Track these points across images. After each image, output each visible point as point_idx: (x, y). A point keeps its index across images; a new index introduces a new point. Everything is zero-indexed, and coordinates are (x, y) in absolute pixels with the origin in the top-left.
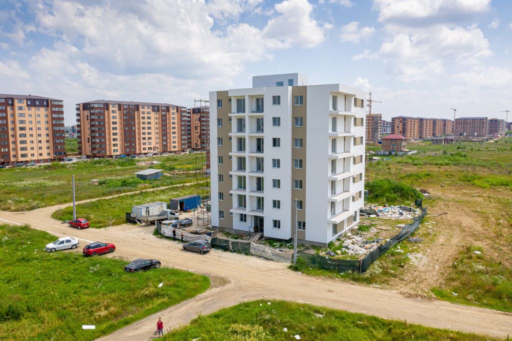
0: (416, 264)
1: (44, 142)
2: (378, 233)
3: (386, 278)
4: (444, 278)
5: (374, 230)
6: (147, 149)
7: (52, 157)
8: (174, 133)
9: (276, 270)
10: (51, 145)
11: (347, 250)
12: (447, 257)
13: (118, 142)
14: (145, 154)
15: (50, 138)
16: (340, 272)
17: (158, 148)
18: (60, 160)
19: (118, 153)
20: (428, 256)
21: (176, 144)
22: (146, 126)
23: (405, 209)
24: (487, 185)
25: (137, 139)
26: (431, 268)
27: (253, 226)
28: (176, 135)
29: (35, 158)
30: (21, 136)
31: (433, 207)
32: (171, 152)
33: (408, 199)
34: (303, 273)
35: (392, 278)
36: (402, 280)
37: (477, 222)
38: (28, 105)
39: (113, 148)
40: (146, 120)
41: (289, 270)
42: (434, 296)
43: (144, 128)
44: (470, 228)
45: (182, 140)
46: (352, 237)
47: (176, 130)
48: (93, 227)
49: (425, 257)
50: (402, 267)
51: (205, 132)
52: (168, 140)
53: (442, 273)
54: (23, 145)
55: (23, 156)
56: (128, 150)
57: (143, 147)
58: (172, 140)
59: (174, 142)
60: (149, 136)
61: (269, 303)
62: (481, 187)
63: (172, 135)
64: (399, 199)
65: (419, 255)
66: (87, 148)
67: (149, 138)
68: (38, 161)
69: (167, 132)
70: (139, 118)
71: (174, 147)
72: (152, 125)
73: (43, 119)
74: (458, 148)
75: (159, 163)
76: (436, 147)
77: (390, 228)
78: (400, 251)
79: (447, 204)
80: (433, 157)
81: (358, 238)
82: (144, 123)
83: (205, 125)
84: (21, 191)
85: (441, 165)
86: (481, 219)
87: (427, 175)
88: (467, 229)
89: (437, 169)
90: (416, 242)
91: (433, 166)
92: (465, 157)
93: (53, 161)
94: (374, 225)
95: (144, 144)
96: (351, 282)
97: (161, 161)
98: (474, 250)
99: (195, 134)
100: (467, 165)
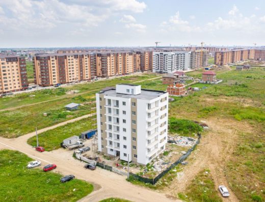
0: (178, 179)
1: (16, 80)
2: (171, 157)
3: (163, 187)
4: (186, 187)
5: (170, 154)
6: (72, 79)
7: (21, 88)
9: (120, 181)
10: (20, 81)
11: (153, 169)
12: (193, 175)
13: (56, 77)
14: (71, 82)
15: (20, 78)
16: (146, 183)
17: (78, 78)
18: (25, 89)
19: (56, 83)
20: (185, 174)
22: (71, 67)
23: (189, 140)
24: (240, 119)
25: (66, 74)
26: (183, 181)
27: (116, 153)
28: (88, 70)
29: (13, 89)
30: (4, 78)
31: (205, 137)
32: (85, 80)
33: (194, 132)
34: (131, 183)
35: (165, 187)
37: (219, 150)
38: (7, 61)
39: (53, 81)
40: (71, 64)
41: (126, 181)
42: (178, 197)
45: (91, 73)
46: (159, 159)
47: (88, 68)
48: (46, 151)
50: (172, 180)
51: (104, 67)
52: (83, 74)
54: (6, 83)
55: (6, 89)
56: (61, 81)
57: (69, 78)
58: (86, 73)
60: (73, 72)
61: (114, 200)
62: (237, 120)
63: (86, 71)
64: (190, 132)
66: (39, 81)
67: (73, 74)
68: (14, 91)
69: (83, 69)
70: (67, 63)
71: (87, 77)
72: (74, 66)
73: (15, 68)
74: (248, 77)
75: (78, 91)
76: (236, 74)
77: (178, 153)
78: (175, 170)
79: (212, 135)
80: (229, 86)
81: (161, 161)
82: (70, 65)
83: (104, 63)
84: (9, 122)
85: (228, 96)
86: (222, 147)
87: (215, 109)
88: (212, 156)
89: (225, 100)
90: (184, 164)
91: (224, 97)
92: (247, 87)
93: (22, 90)
94: (171, 151)
95: (70, 77)
96: (149, 188)
97: (79, 90)
98: (206, 171)
99: (99, 68)
100: (243, 96)
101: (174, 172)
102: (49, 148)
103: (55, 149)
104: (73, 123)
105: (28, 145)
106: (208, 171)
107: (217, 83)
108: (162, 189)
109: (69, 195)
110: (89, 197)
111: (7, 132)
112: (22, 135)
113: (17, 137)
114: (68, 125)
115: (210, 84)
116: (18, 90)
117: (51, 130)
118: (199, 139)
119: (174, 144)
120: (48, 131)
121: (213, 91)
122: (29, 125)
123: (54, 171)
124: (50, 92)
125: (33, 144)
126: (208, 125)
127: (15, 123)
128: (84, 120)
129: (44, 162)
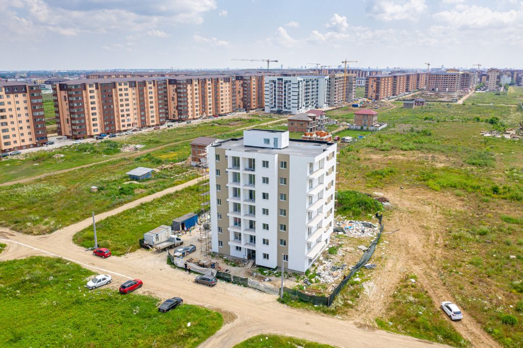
0: (368, 294)
1: (25, 128)
2: (343, 256)
3: (346, 309)
4: (386, 307)
5: (340, 252)
6: (126, 126)
7: (34, 142)
8: (152, 107)
9: (267, 303)
10: (32, 130)
11: (319, 278)
12: (390, 286)
13: (98, 122)
14: (125, 131)
15: (31, 124)
16: (314, 304)
17: (136, 124)
18: (42, 145)
19: (98, 133)
20: (377, 285)
21: (154, 119)
22: (124, 103)
23: (366, 225)
24: (437, 187)
25: (116, 117)
26: (378, 298)
27: (247, 254)
28: (154, 109)
29: (18, 145)
30: (2, 124)
31: (389, 220)
32: (149, 126)
33: (370, 212)
34: (288, 305)
35: (350, 309)
36: (357, 310)
37: (420, 241)
38: (6, 93)
39: (93, 128)
40: (124, 97)
41: (278, 303)
42: (377, 326)
43: (122, 105)
44: (414, 249)
45: (160, 113)
46: (323, 262)
47: (153, 105)
48: (114, 255)
49: (375, 285)
50: (358, 297)
51: (182, 104)
52: (146, 115)
53: (385, 303)
54: (6, 134)
55: (6, 144)
56: (107, 129)
57: (122, 124)
58: (151, 115)
59: (152, 117)
60: (128, 113)
61: (267, 338)
62: (433, 189)
63: (150, 110)
64: (363, 213)
65: (371, 284)
66: (67, 129)
67: (128, 115)
68: (21, 148)
69: (145, 107)
70: (116, 96)
71: (153, 121)
72: (130, 102)
73: (22, 105)
74: (426, 119)
75: (143, 146)
76: (406, 114)
77: (353, 249)
78: (358, 279)
79: (401, 216)
80: (401, 134)
81: (328, 264)
82: (121, 100)
83: (181, 96)
84: (29, 204)
85: (405, 150)
86: (424, 236)
87: (391, 172)
88: (411, 251)
89: (402, 157)
90: (371, 268)
91: (398, 152)
92: (430, 135)
93: (35, 146)
94: (340, 246)
95: (123, 121)
96: (322, 314)
97: (143, 144)
98: (411, 278)
99: (172, 105)
100: (429, 150)
101: (356, 283)
102: (118, 249)
103: (130, 252)
104: (151, 203)
105: (76, 246)
106: (415, 277)
107: (380, 128)
108: (345, 313)
109: (182, 334)
110: (220, 336)
111: (29, 224)
112: (60, 228)
113: (51, 231)
114: (142, 206)
115: (367, 130)
116: (28, 147)
117: (112, 217)
118: (380, 223)
119: (340, 233)
120: (107, 219)
121: (378, 143)
122: (69, 209)
123: (139, 292)
124: (92, 148)
125: (84, 243)
126: (390, 199)
127: (39, 206)
128: (169, 196)
129: (115, 276)
